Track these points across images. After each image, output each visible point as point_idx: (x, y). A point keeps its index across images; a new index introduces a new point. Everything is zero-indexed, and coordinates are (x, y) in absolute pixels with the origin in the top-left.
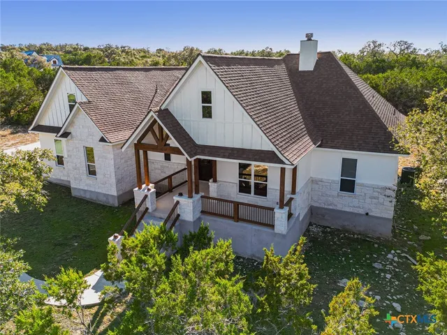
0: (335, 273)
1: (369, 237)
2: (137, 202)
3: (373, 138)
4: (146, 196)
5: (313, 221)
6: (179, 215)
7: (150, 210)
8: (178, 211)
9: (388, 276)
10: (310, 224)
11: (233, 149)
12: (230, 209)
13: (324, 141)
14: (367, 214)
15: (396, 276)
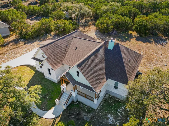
0: (107, 112)
1: (120, 100)
2: (62, 90)
3: (123, 79)
4: (64, 89)
5: (107, 93)
6: (72, 95)
7: (65, 91)
8: (71, 94)
9: (120, 114)
10: (106, 94)
11: (84, 85)
12: (84, 95)
13: (110, 77)
14: (120, 95)
15: (122, 115)
